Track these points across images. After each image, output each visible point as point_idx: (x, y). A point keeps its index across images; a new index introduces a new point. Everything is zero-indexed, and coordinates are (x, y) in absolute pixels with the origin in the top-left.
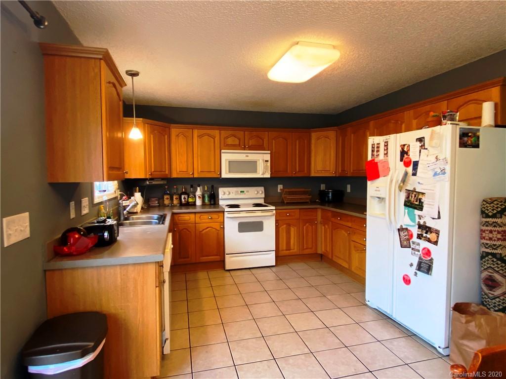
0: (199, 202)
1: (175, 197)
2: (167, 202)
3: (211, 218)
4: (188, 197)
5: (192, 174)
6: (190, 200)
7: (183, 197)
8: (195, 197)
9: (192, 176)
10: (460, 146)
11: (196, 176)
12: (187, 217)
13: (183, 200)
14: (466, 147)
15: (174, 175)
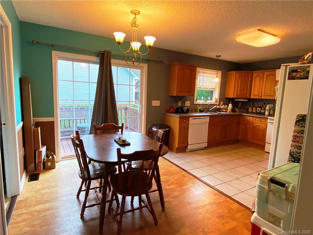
0: (267, 113)
1: (254, 108)
2: (250, 111)
3: (261, 121)
4: (261, 110)
5: (260, 97)
6: (262, 111)
7: (258, 109)
8: (265, 109)
9: (260, 98)
10: (289, 79)
11: (263, 98)
12: (249, 118)
13: (258, 111)
14: (294, 79)
15: (252, 97)
